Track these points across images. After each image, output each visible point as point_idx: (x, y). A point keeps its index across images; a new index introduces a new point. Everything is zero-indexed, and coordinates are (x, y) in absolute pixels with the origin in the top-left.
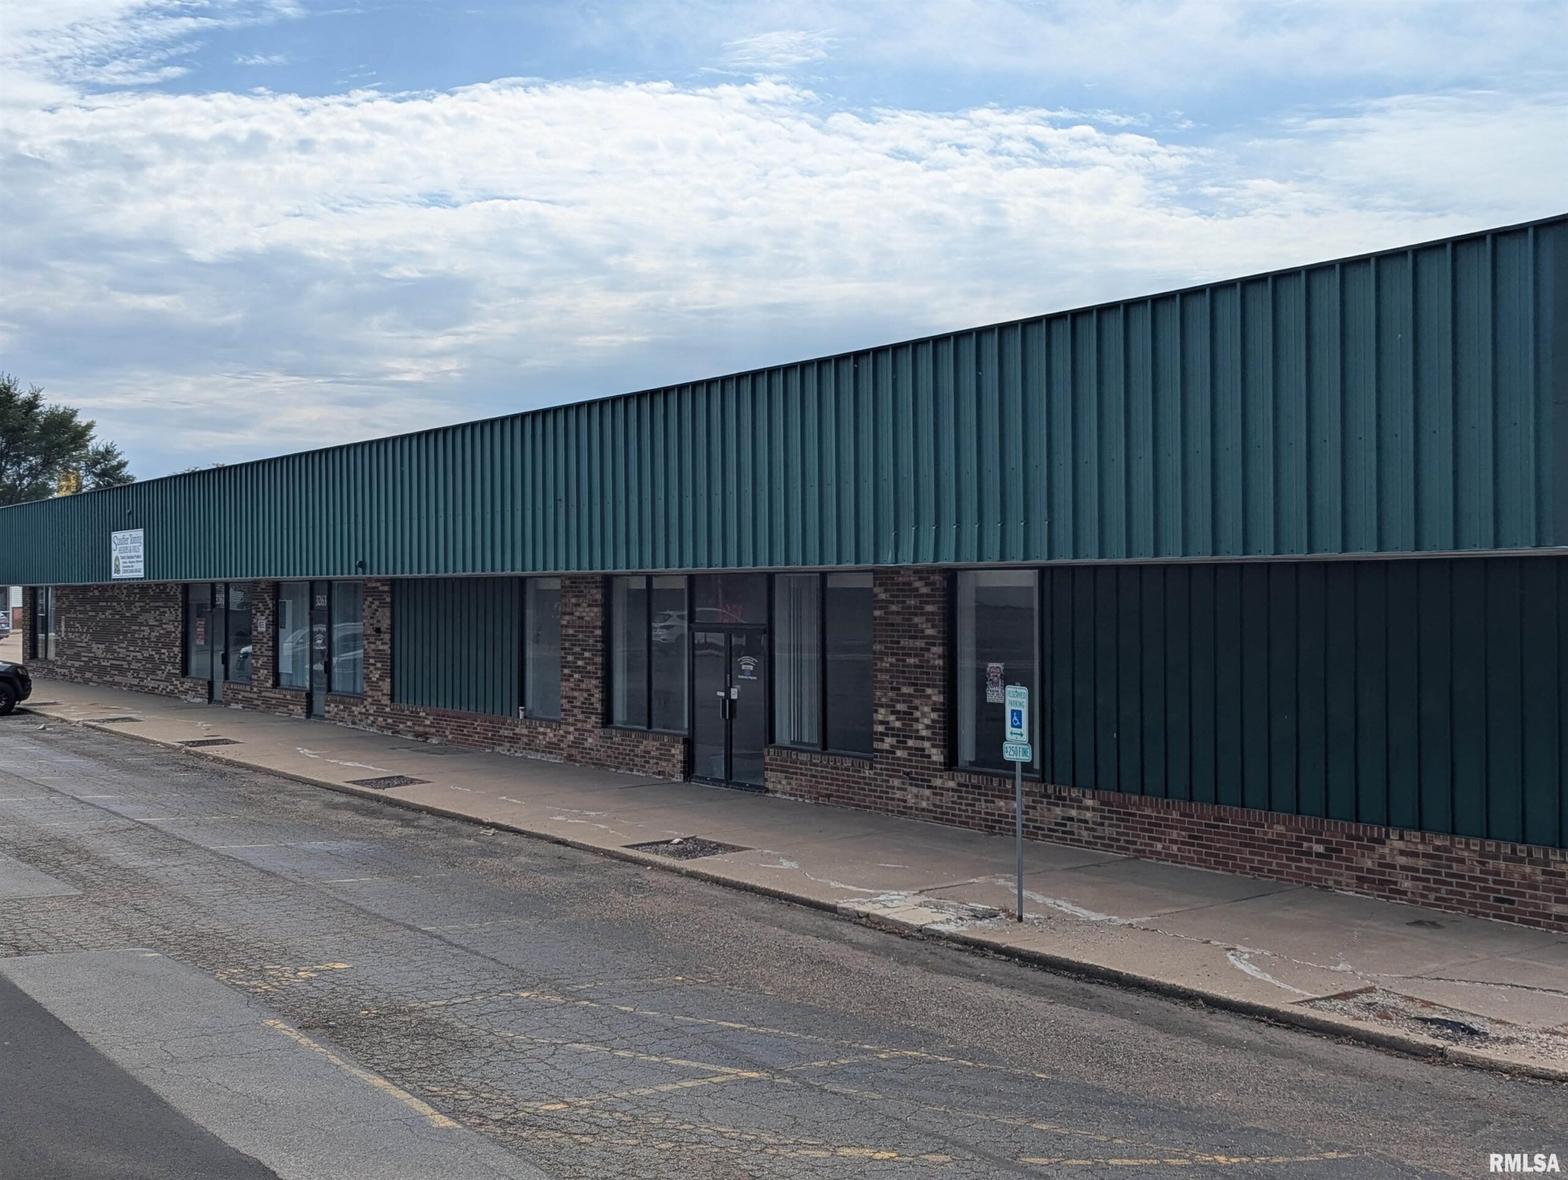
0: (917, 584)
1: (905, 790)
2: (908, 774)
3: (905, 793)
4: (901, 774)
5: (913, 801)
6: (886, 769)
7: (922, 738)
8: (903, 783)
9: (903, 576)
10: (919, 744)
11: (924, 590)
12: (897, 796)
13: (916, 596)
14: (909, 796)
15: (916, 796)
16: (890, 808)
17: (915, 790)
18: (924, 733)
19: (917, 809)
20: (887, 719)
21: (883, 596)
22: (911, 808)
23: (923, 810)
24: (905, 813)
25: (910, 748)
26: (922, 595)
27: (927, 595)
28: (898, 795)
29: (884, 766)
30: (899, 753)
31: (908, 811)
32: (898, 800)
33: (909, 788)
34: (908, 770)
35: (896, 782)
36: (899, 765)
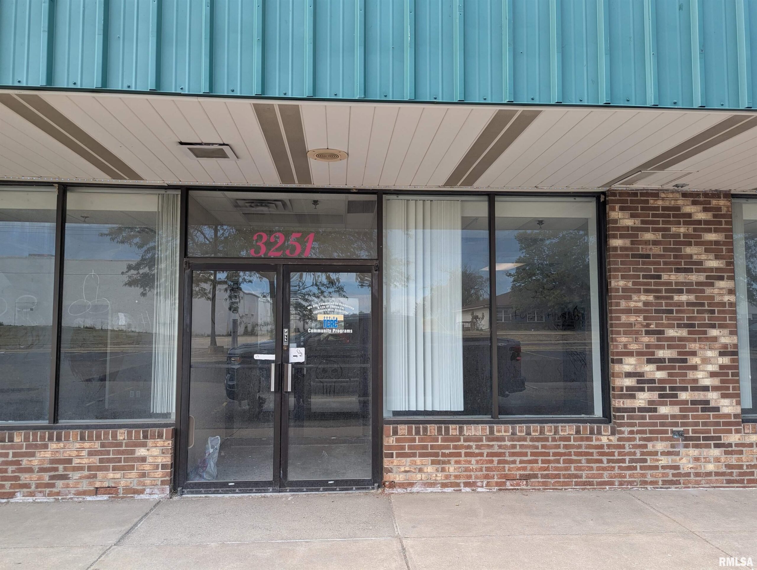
0: (688, 209)
1: (677, 454)
2: (680, 434)
3: (678, 458)
4: (670, 435)
5: (691, 466)
6: (638, 432)
7: (706, 389)
8: (673, 446)
9: (663, 199)
10: (699, 396)
11: (702, 216)
12: (661, 463)
13: (686, 223)
14: (684, 461)
15: (697, 459)
16: (649, 479)
17: (693, 452)
18: (708, 382)
19: (697, 475)
20: (639, 370)
21: (629, 222)
22: (688, 475)
23: (709, 474)
24: (678, 483)
25: (685, 402)
26: (699, 222)
27: (707, 222)
28: (664, 461)
29: (635, 429)
30: (663, 410)
31: (682, 479)
32: (663, 467)
33: (683, 451)
34: (682, 429)
35: (660, 446)
36: (663, 425)
